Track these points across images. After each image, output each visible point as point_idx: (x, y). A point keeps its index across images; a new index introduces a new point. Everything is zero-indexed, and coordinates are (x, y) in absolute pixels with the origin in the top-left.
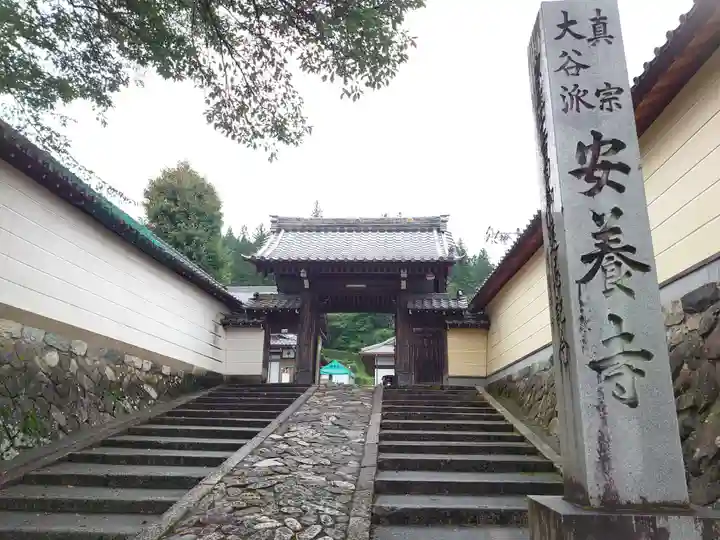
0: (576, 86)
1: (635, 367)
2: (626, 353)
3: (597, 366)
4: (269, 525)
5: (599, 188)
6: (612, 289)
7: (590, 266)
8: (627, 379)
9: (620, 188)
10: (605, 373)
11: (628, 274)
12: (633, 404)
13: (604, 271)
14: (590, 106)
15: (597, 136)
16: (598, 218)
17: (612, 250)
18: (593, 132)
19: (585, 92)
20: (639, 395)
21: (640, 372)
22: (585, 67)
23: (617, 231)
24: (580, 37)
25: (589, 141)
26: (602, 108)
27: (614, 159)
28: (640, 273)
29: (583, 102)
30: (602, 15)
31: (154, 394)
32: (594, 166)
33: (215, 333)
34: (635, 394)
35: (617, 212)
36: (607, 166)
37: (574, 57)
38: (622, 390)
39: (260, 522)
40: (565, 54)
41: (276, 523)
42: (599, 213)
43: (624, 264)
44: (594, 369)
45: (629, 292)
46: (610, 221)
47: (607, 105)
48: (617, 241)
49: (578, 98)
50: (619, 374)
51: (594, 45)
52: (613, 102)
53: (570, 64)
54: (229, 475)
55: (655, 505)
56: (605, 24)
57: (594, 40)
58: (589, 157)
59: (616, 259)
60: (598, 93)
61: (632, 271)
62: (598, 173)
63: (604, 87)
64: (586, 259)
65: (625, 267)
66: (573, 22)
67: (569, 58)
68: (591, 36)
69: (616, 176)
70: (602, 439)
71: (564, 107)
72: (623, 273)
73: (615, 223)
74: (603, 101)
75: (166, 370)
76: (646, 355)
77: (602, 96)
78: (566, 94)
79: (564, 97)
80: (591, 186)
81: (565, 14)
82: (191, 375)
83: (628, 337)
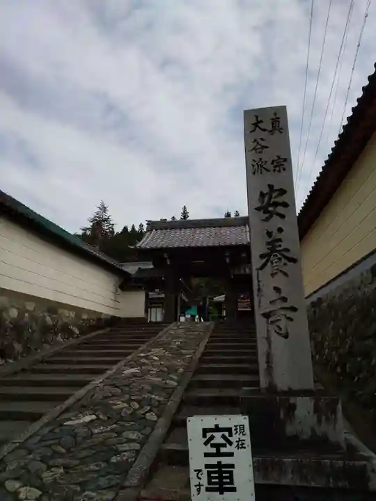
0: (261, 159)
1: (288, 316)
2: (282, 308)
3: (267, 316)
4: (121, 406)
5: (271, 216)
6: (276, 273)
7: (264, 260)
8: (283, 323)
9: (282, 216)
10: (270, 319)
11: (285, 264)
12: (286, 336)
13: (272, 263)
14: (268, 170)
15: (271, 187)
16: (269, 234)
17: (277, 251)
18: (269, 185)
19: (266, 162)
20: (289, 331)
21: (290, 319)
22: (267, 147)
23: (280, 240)
24: (264, 130)
25: (266, 190)
26: (274, 170)
27: (280, 200)
28: (292, 263)
29: (264, 168)
30: (277, 116)
31: (77, 331)
32: (269, 205)
33: (115, 293)
34: (287, 330)
35: (280, 230)
36: (276, 204)
37: (260, 142)
38: (280, 329)
39: (116, 405)
40: (255, 140)
41: (125, 405)
42: (270, 231)
43: (283, 260)
44: (265, 317)
45: (286, 274)
46: (276, 235)
47: (277, 169)
48: (280, 246)
49: (261, 166)
50: (278, 320)
51: (272, 134)
52: (281, 167)
53: (259, 147)
54: (107, 378)
55: (295, 391)
56: (279, 122)
57: (271, 132)
58: (266, 199)
59: (279, 256)
60: (273, 163)
61: (288, 263)
62: (270, 209)
63: (277, 158)
64: (262, 256)
65: (284, 261)
66: (261, 121)
67: (258, 143)
68: (270, 129)
69: (280, 209)
70: (269, 355)
71: (253, 171)
72: (282, 264)
73: (279, 236)
74: (275, 167)
75: (85, 317)
76: (294, 309)
77: (275, 164)
78: (255, 164)
79: (253, 166)
80: (267, 215)
81: (257, 117)
82: (101, 319)
83: (284, 299)
